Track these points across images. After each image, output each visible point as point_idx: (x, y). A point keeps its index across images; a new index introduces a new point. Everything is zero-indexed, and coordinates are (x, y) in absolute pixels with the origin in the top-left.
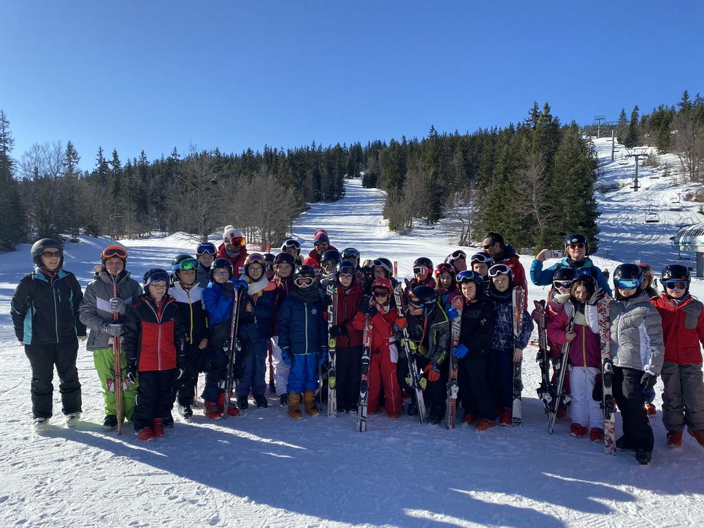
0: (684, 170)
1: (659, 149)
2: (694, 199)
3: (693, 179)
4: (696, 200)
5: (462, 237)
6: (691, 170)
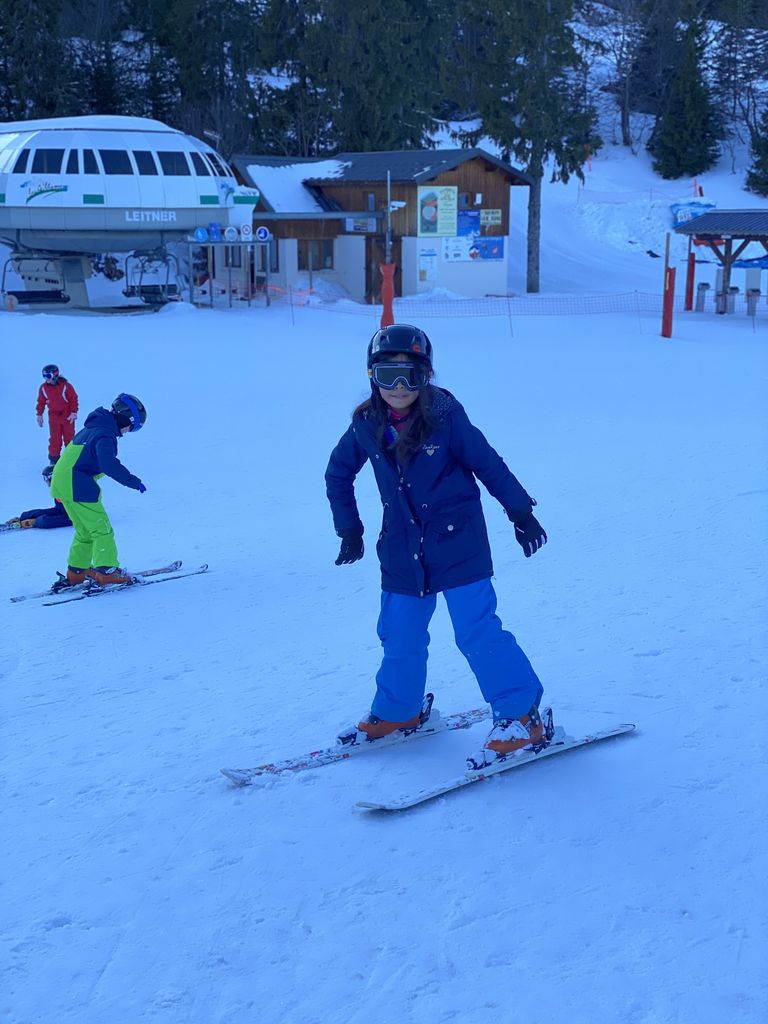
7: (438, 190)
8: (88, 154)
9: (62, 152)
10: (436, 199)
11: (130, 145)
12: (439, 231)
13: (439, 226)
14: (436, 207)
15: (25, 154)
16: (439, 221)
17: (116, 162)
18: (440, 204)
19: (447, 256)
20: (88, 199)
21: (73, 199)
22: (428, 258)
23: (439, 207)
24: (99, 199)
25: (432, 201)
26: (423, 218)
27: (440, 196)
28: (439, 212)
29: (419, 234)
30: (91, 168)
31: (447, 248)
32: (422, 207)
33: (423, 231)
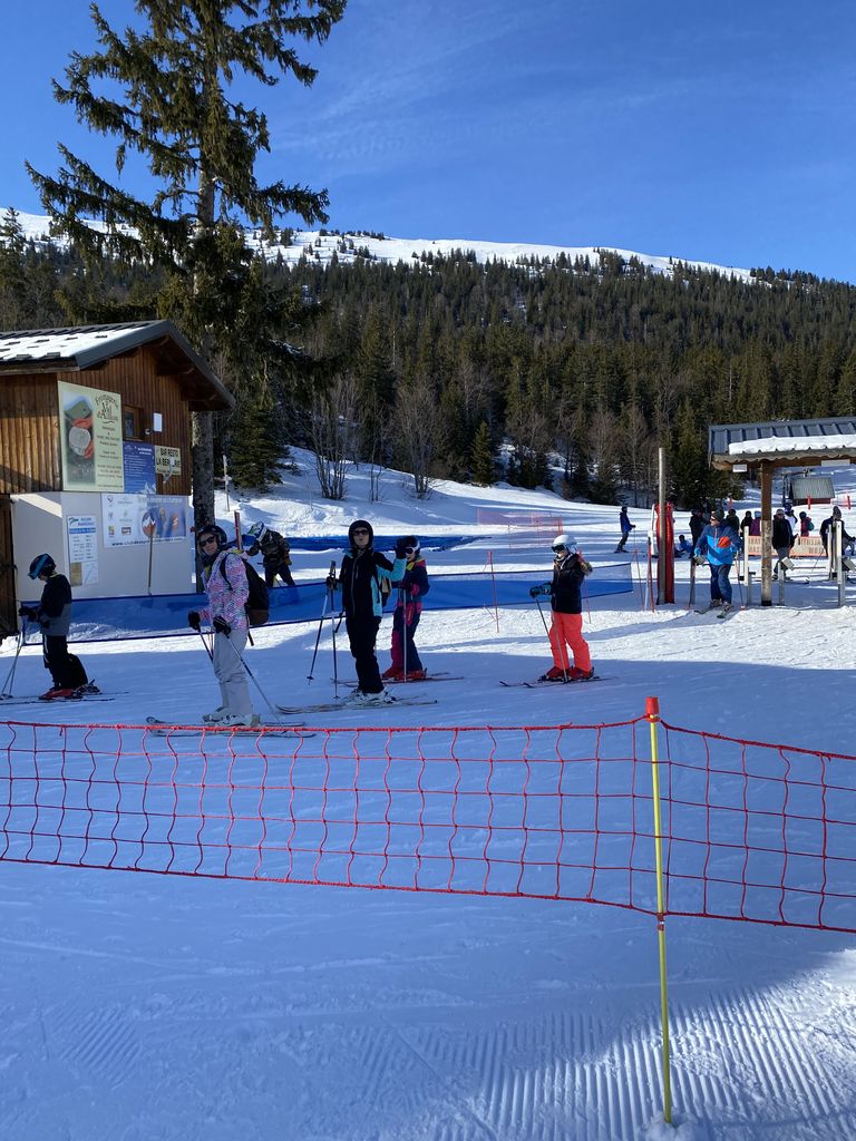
7: (91, 395)
10: (89, 415)
12: (97, 478)
13: (98, 471)
14: (90, 430)
16: (98, 461)
18: (97, 423)
19: (112, 533)
22: (82, 537)
23: (97, 431)
25: (81, 418)
26: (70, 451)
27: (96, 409)
28: (97, 441)
29: (66, 486)
31: (111, 515)
32: (68, 427)
33: (71, 480)
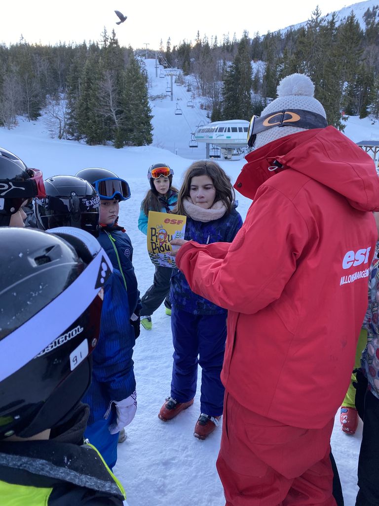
0: (198, 88)
1: (184, 71)
2: (204, 107)
3: (204, 95)
4: (205, 109)
5: (60, 132)
6: (203, 88)
8: (229, 129)
9: (224, 128)
11: (238, 126)
15: (217, 128)
17: (234, 130)
20: (227, 137)
21: (224, 137)
24: (230, 137)
30: (229, 131)
